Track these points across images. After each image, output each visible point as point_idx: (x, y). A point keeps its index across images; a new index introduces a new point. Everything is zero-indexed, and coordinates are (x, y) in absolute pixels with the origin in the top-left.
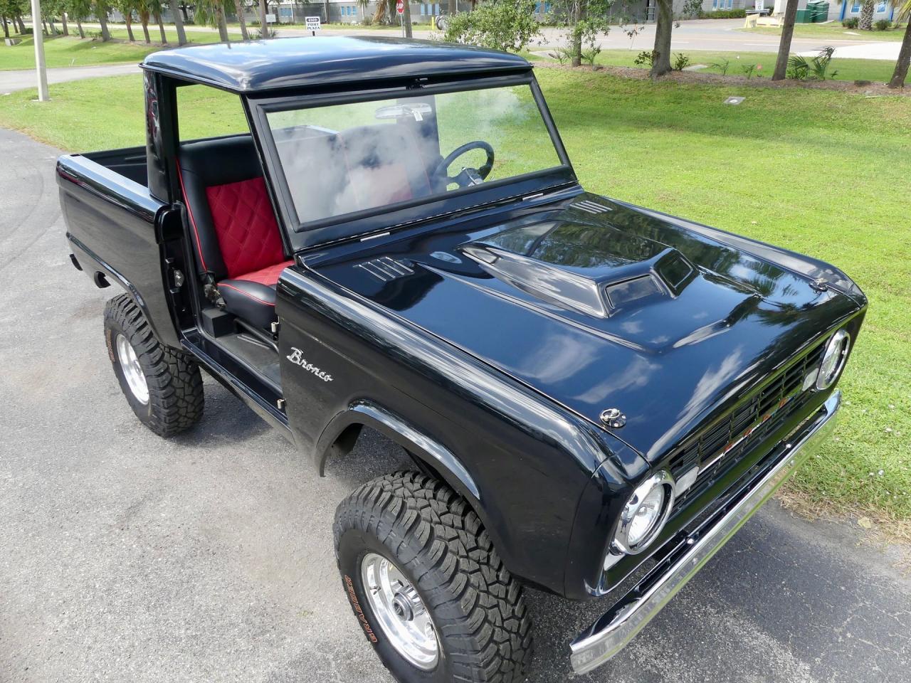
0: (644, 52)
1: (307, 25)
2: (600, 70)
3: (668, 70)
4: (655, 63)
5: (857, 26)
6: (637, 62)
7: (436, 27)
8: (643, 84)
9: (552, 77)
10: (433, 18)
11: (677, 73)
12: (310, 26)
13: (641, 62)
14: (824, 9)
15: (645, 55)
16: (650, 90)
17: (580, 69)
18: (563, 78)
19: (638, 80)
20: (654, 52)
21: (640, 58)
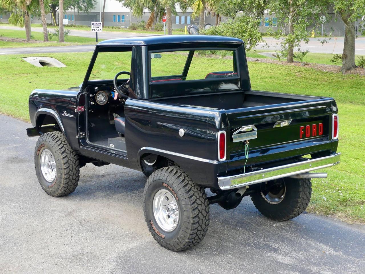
0: (337, 55)
1: (92, 28)
2: (306, 66)
3: (353, 67)
4: (344, 62)
6: (333, 61)
7: (188, 33)
8: (335, 75)
9: (272, 69)
10: (186, 27)
11: (360, 69)
12: (94, 28)
13: (335, 62)
15: (338, 57)
16: (340, 80)
17: (293, 64)
18: (280, 70)
19: (332, 73)
20: (344, 54)
21: (335, 58)
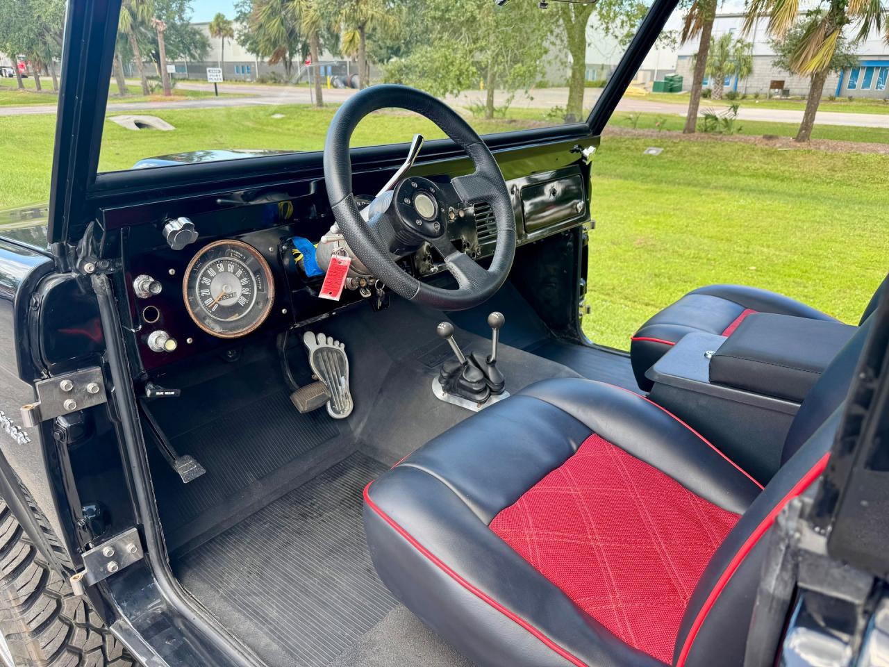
0: (558, 107)
5: (710, 96)
14: (679, 82)
17: (493, 121)
20: (568, 106)
21: (553, 112)
